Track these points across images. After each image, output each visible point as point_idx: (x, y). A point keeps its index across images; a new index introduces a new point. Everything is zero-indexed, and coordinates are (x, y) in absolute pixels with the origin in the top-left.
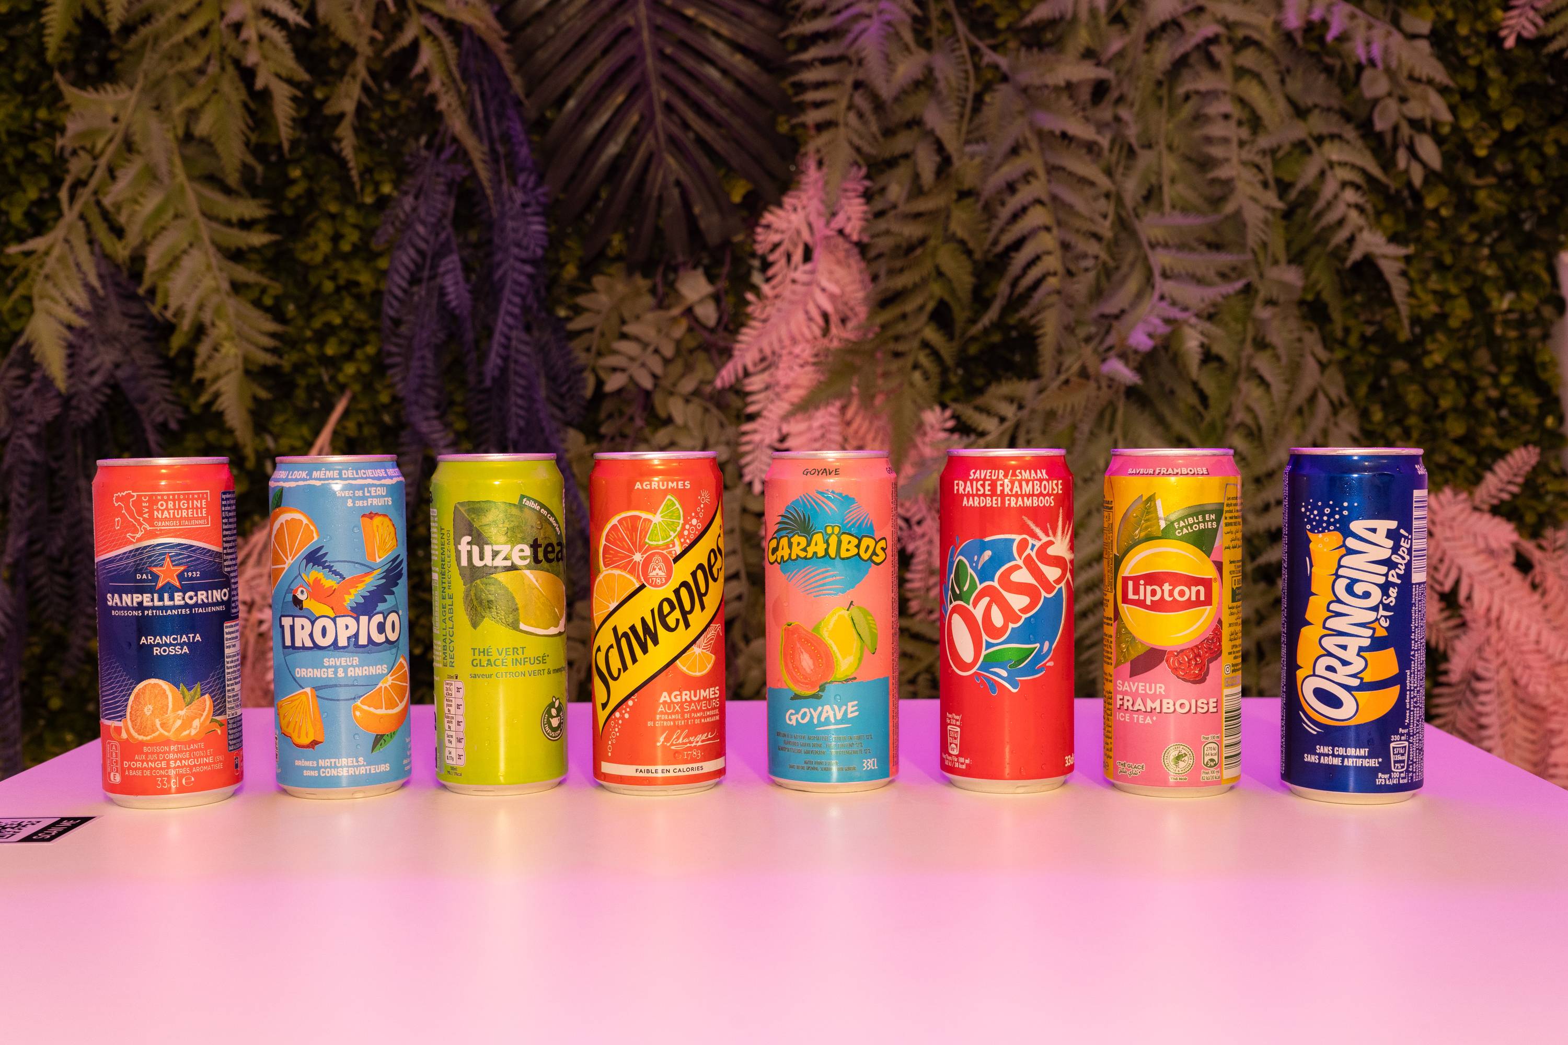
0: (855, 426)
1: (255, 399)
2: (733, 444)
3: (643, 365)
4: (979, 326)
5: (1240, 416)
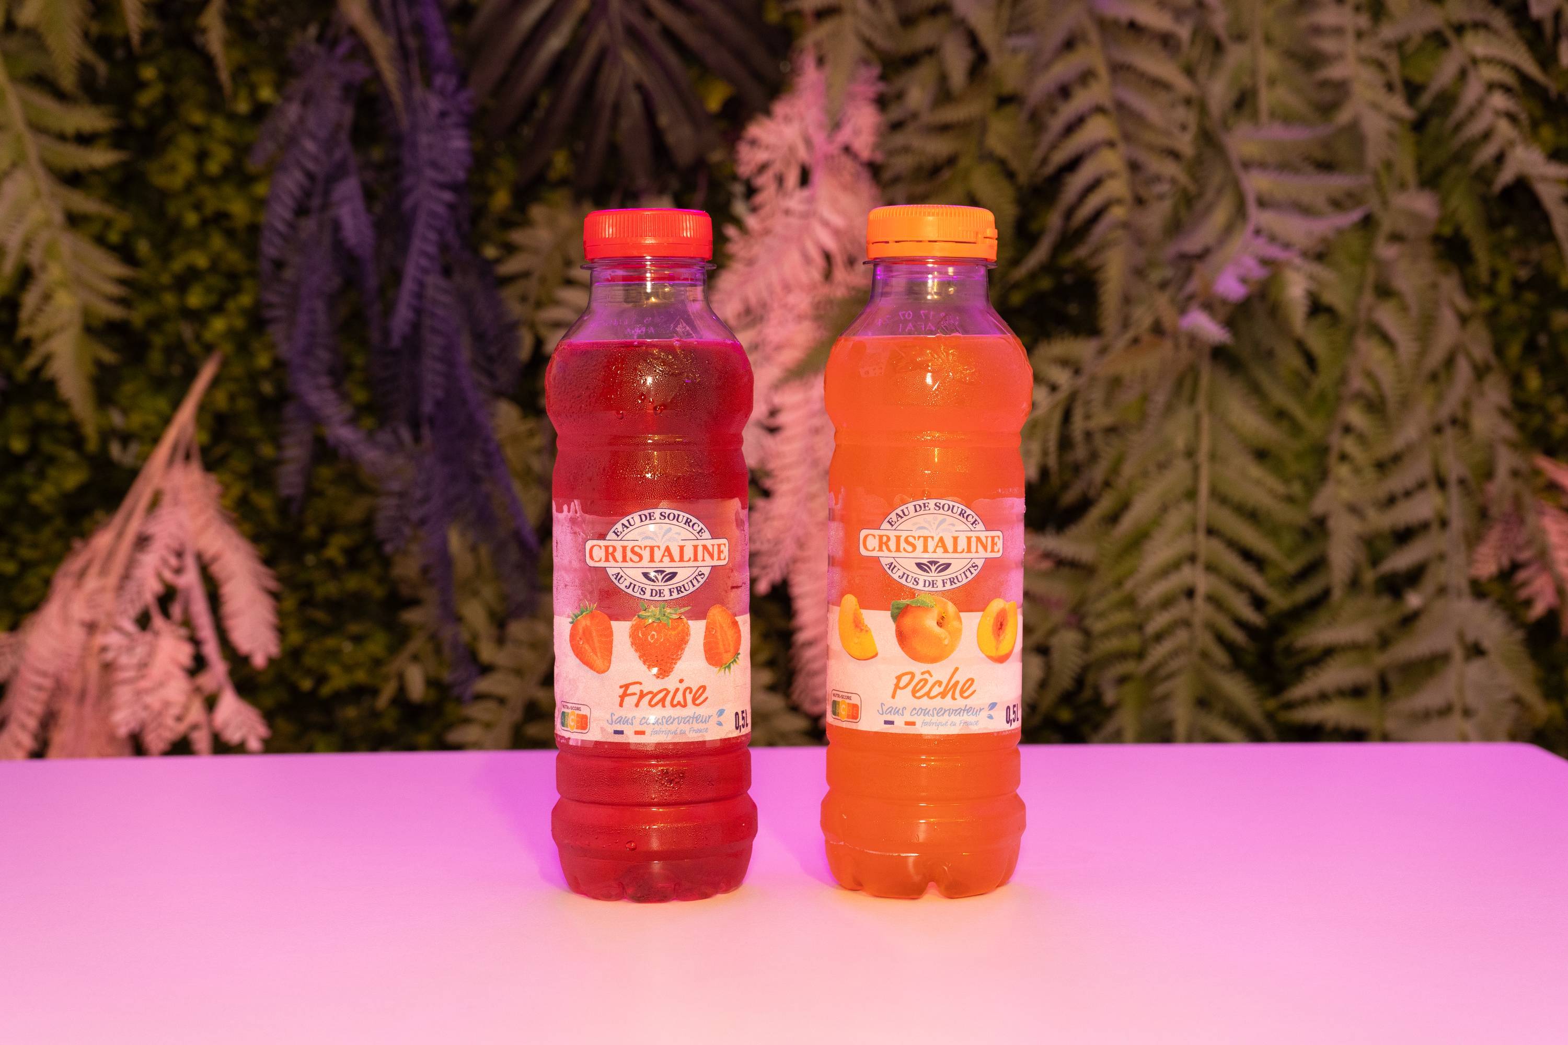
1: (99, 364)
5: (1357, 383)
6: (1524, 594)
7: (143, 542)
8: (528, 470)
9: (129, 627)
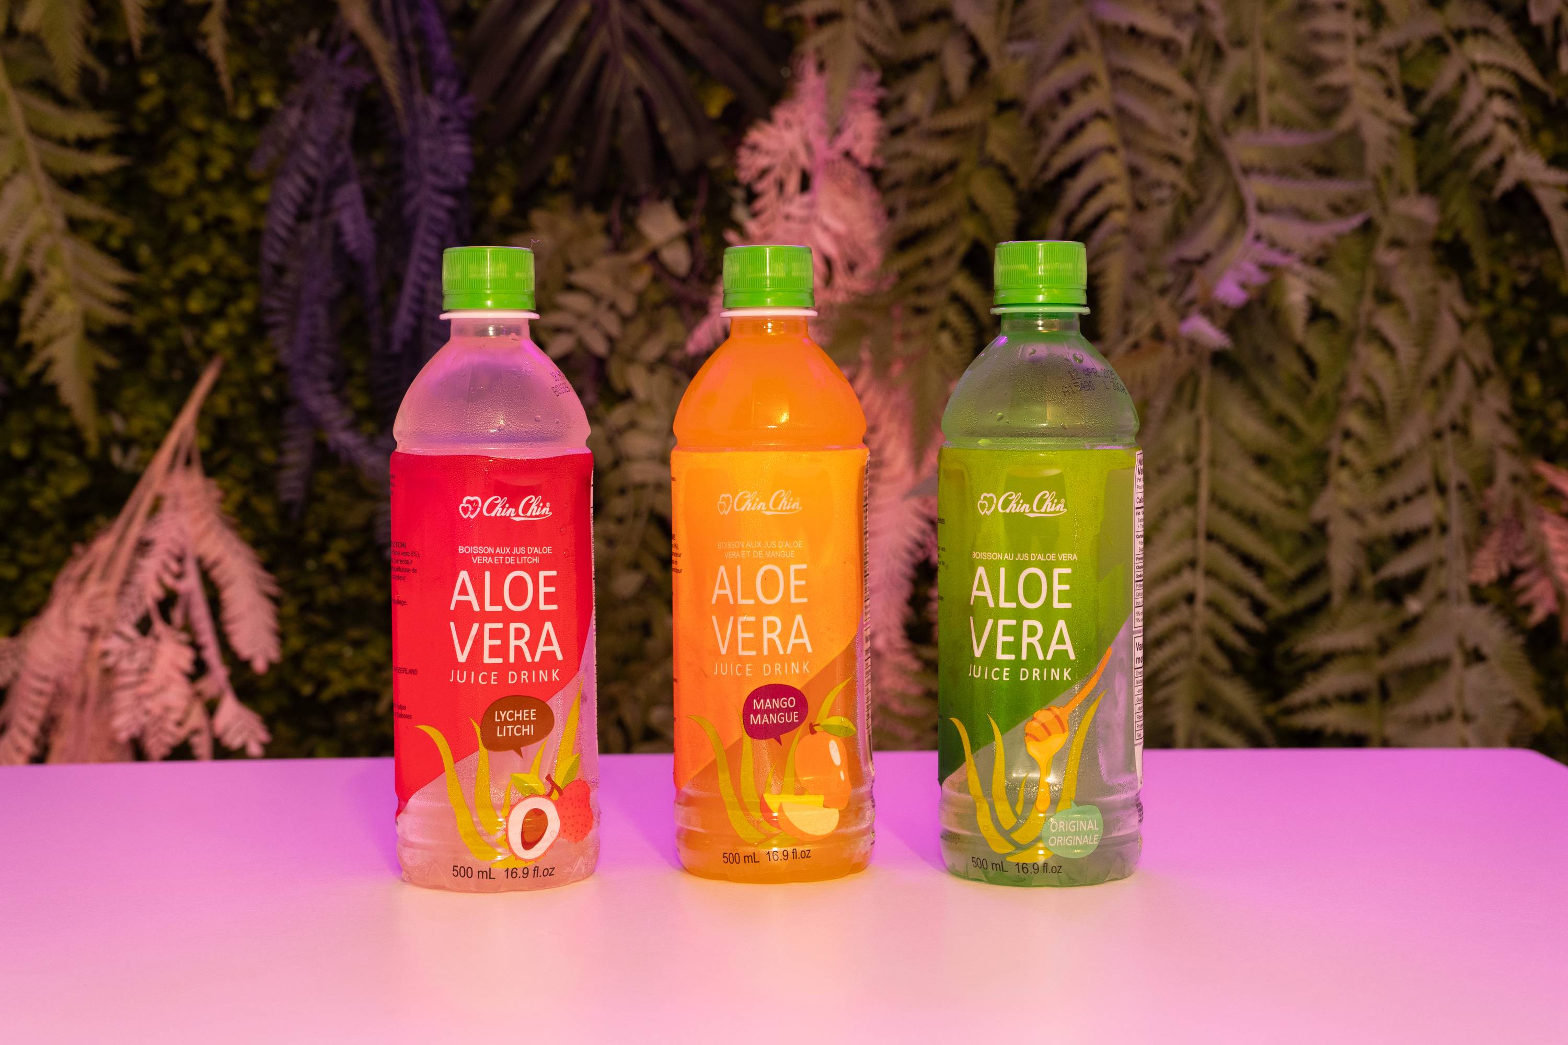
0: (866, 401)
1: (100, 369)
3: (595, 324)
5: (1357, 388)
6: (1523, 599)
7: (143, 547)
9: (130, 631)
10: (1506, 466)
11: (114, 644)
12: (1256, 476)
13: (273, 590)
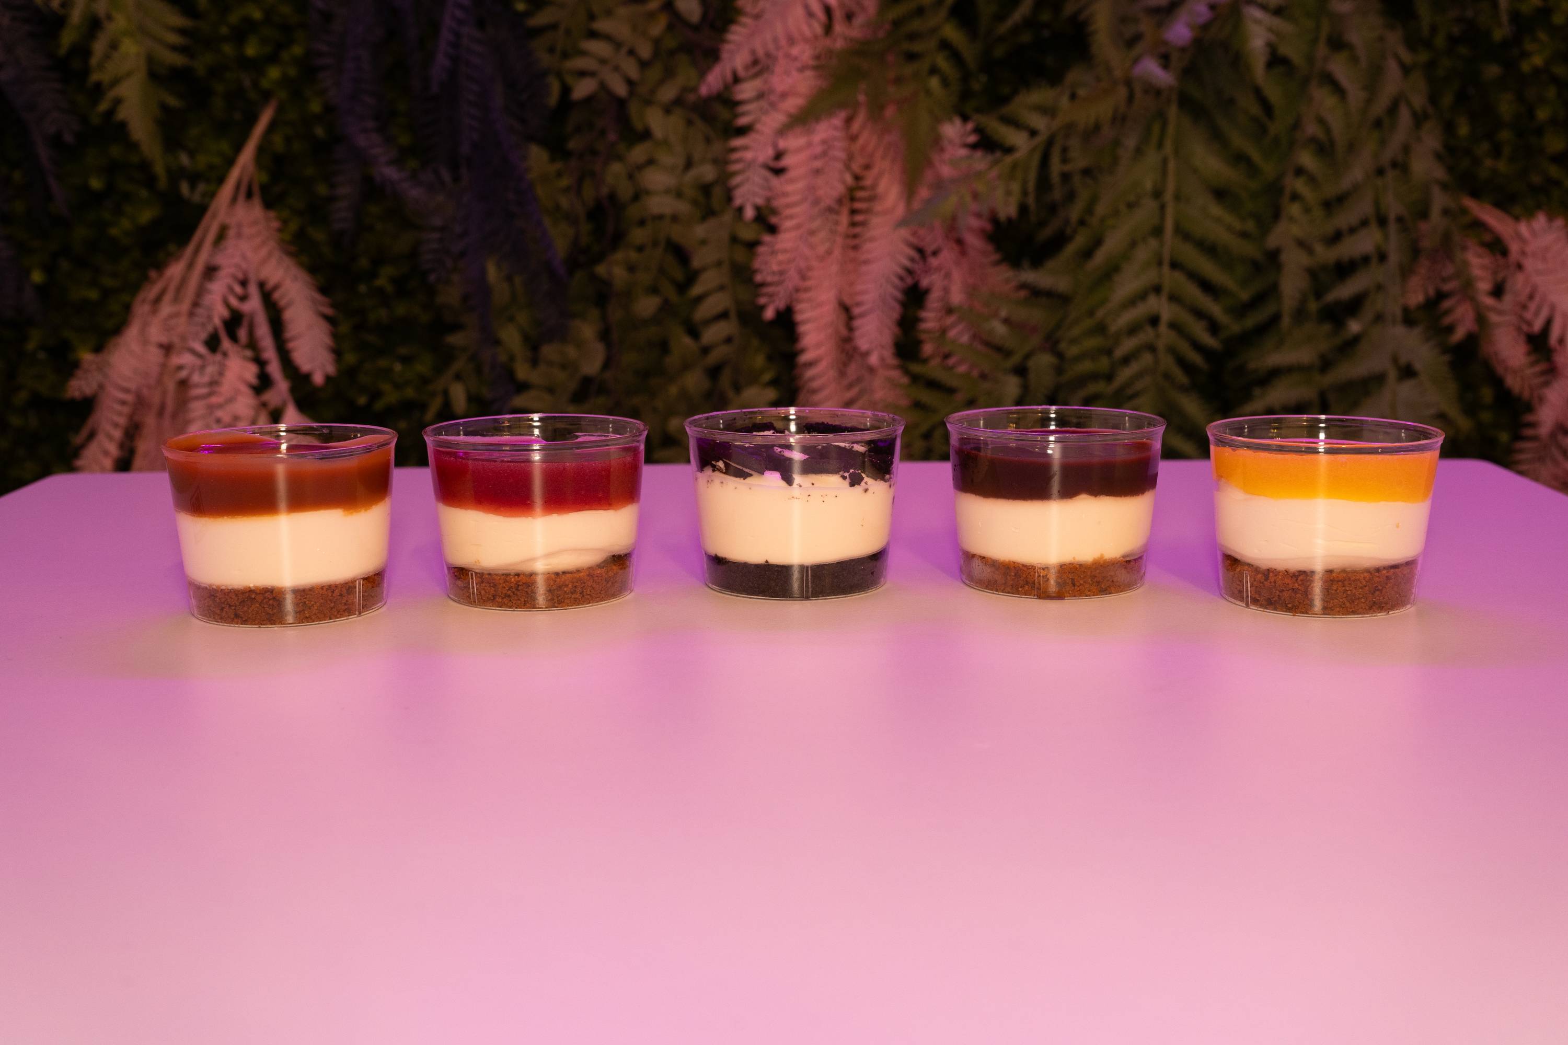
0: (861, 141)
1: (164, 107)
2: (721, 162)
3: (617, 69)
4: (1009, 23)
5: (1311, 129)
6: (1447, 321)
7: (211, 271)
8: (558, 207)
9: (201, 349)
10: (1439, 199)
11: (186, 359)
12: (1216, 210)
13: (328, 311)
